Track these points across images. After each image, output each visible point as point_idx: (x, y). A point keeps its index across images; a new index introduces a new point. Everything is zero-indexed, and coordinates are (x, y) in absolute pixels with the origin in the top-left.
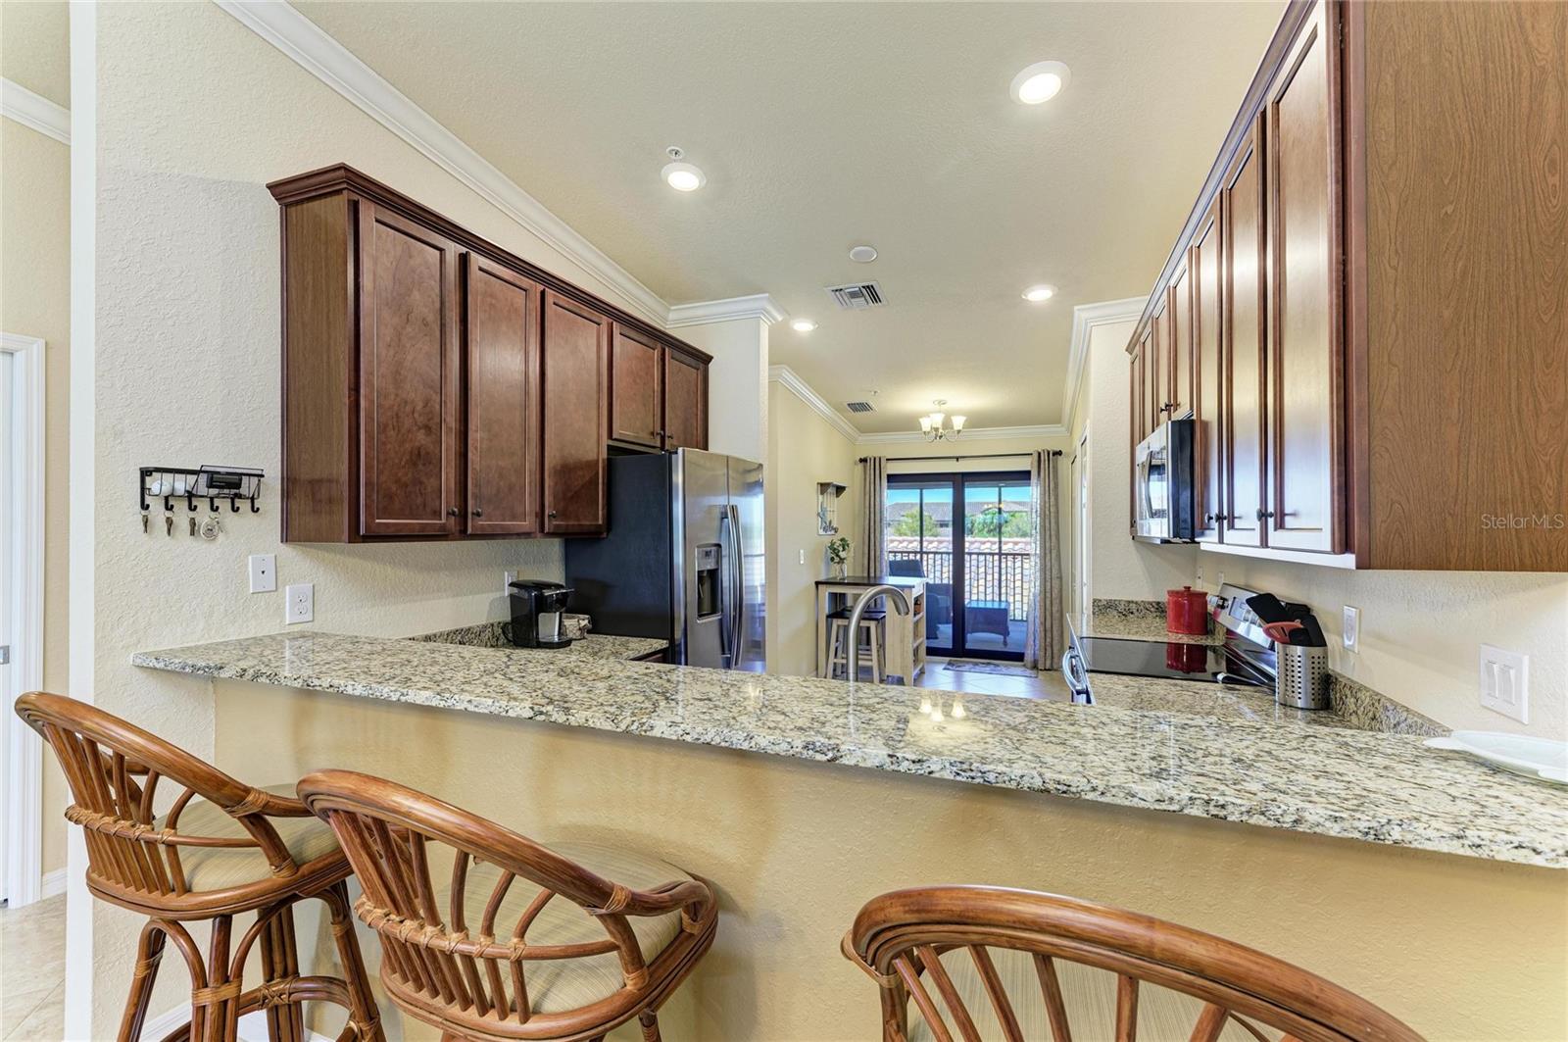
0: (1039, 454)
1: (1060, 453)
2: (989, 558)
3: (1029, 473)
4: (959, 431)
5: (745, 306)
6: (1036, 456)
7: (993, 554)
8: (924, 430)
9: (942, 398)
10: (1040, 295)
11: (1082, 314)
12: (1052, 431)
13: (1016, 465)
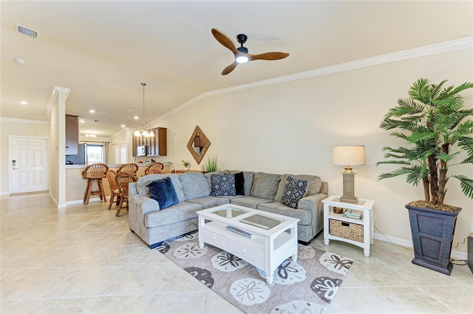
0: (105, 142)
1: (109, 142)
3: (103, 146)
10: (123, 126)
11: (126, 128)
12: (109, 138)
13: (102, 144)
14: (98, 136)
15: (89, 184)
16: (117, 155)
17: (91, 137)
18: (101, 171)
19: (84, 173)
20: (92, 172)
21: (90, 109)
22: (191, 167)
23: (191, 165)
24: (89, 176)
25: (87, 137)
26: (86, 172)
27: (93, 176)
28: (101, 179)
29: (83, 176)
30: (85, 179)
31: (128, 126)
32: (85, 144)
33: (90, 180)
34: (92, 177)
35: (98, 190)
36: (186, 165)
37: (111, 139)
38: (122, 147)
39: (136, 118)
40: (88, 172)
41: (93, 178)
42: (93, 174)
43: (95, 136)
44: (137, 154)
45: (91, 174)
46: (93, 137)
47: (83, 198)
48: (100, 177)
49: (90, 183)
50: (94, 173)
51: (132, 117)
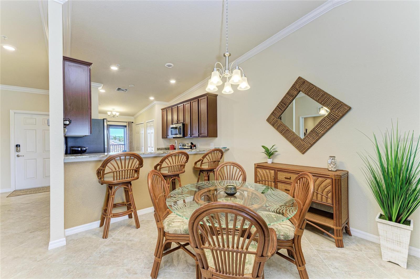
0: (129, 122)
1: (133, 122)
2: (122, 146)
3: (126, 126)
4: (117, 116)
5: (96, 85)
6: (128, 123)
7: (122, 145)
8: (108, 115)
9: (114, 108)
10: (152, 98)
11: (155, 102)
12: (133, 118)
13: (125, 124)
14: (122, 114)
15: (109, 193)
16: (142, 137)
17: (113, 114)
18: (131, 167)
19: (100, 173)
20: (114, 170)
21: (111, 64)
22: (278, 157)
23: (278, 155)
24: (109, 178)
25: (110, 115)
26: (104, 171)
27: (115, 178)
28: (130, 183)
29: (98, 177)
30: (102, 184)
31: (157, 99)
32: (105, 120)
33: (110, 186)
34: (114, 180)
35: (125, 201)
36: (270, 154)
37: (135, 118)
38: (149, 127)
39: (173, 82)
40: (107, 170)
41: (115, 182)
42: (115, 175)
43: (118, 114)
44: (168, 136)
45: (112, 174)
46: (116, 114)
47: (100, 217)
48: (128, 180)
49: (110, 191)
50: (118, 172)
51: (168, 81)
